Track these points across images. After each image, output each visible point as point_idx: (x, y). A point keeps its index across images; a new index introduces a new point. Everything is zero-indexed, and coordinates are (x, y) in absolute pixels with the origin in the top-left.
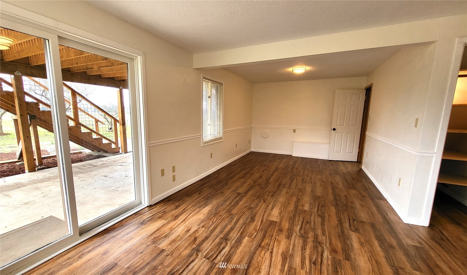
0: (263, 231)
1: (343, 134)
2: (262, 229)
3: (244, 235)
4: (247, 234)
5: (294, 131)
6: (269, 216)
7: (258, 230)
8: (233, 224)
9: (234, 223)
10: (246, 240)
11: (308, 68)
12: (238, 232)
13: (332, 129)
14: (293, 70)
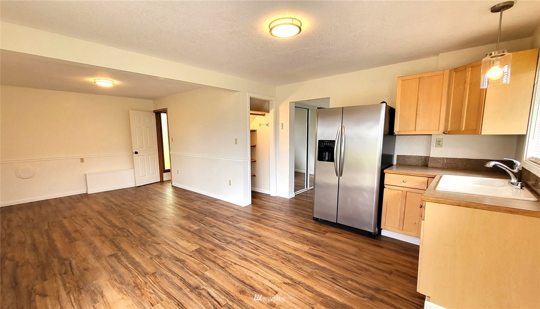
0: (204, 259)
1: (145, 156)
2: (201, 259)
3: (201, 273)
4: (200, 271)
5: (82, 160)
6: (185, 249)
7: (200, 262)
8: (173, 277)
9: (174, 275)
10: (208, 274)
11: (116, 82)
12: (193, 276)
13: (134, 153)
14: (94, 81)
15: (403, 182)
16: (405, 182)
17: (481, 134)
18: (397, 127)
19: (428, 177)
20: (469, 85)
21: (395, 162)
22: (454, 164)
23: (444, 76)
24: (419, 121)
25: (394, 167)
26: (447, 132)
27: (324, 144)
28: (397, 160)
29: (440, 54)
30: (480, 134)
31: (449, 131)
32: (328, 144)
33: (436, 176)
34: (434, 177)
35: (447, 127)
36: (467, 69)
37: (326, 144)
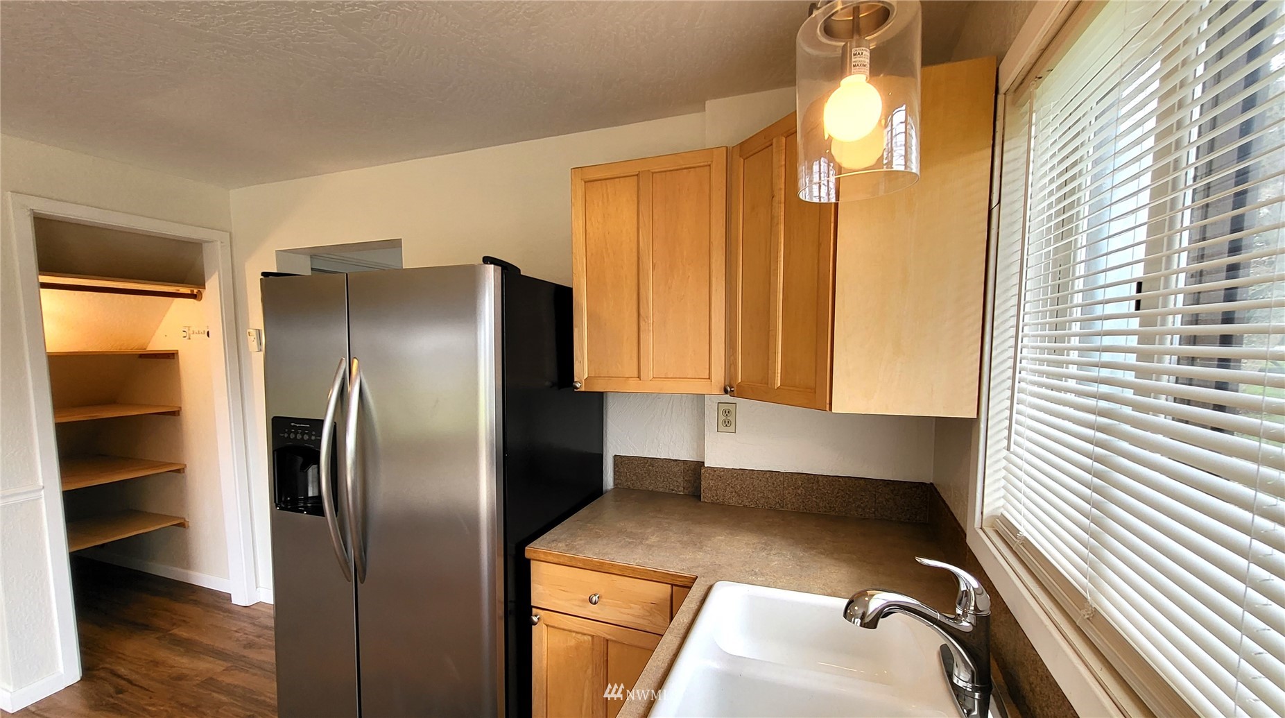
15: (590, 600)
16: (595, 603)
17: (831, 409)
18: (581, 362)
19: (672, 585)
20: (783, 205)
21: (609, 480)
22: (772, 491)
23: (713, 170)
24: (648, 339)
25: (607, 500)
26: (735, 387)
27: (292, 436)
28: (615, 474)
29: (709, 104)
30: (828, 409)
31: (739, 385)
32: (306, 437)
33: (695, 579)
34: (689, 584)
35: (732, 366)
36: (774, 140)
37: (299, 437)
